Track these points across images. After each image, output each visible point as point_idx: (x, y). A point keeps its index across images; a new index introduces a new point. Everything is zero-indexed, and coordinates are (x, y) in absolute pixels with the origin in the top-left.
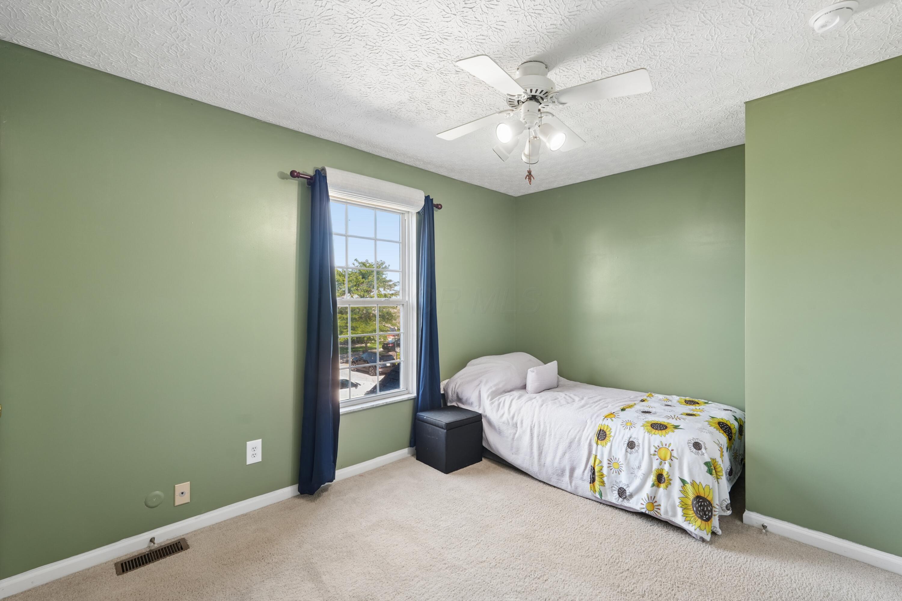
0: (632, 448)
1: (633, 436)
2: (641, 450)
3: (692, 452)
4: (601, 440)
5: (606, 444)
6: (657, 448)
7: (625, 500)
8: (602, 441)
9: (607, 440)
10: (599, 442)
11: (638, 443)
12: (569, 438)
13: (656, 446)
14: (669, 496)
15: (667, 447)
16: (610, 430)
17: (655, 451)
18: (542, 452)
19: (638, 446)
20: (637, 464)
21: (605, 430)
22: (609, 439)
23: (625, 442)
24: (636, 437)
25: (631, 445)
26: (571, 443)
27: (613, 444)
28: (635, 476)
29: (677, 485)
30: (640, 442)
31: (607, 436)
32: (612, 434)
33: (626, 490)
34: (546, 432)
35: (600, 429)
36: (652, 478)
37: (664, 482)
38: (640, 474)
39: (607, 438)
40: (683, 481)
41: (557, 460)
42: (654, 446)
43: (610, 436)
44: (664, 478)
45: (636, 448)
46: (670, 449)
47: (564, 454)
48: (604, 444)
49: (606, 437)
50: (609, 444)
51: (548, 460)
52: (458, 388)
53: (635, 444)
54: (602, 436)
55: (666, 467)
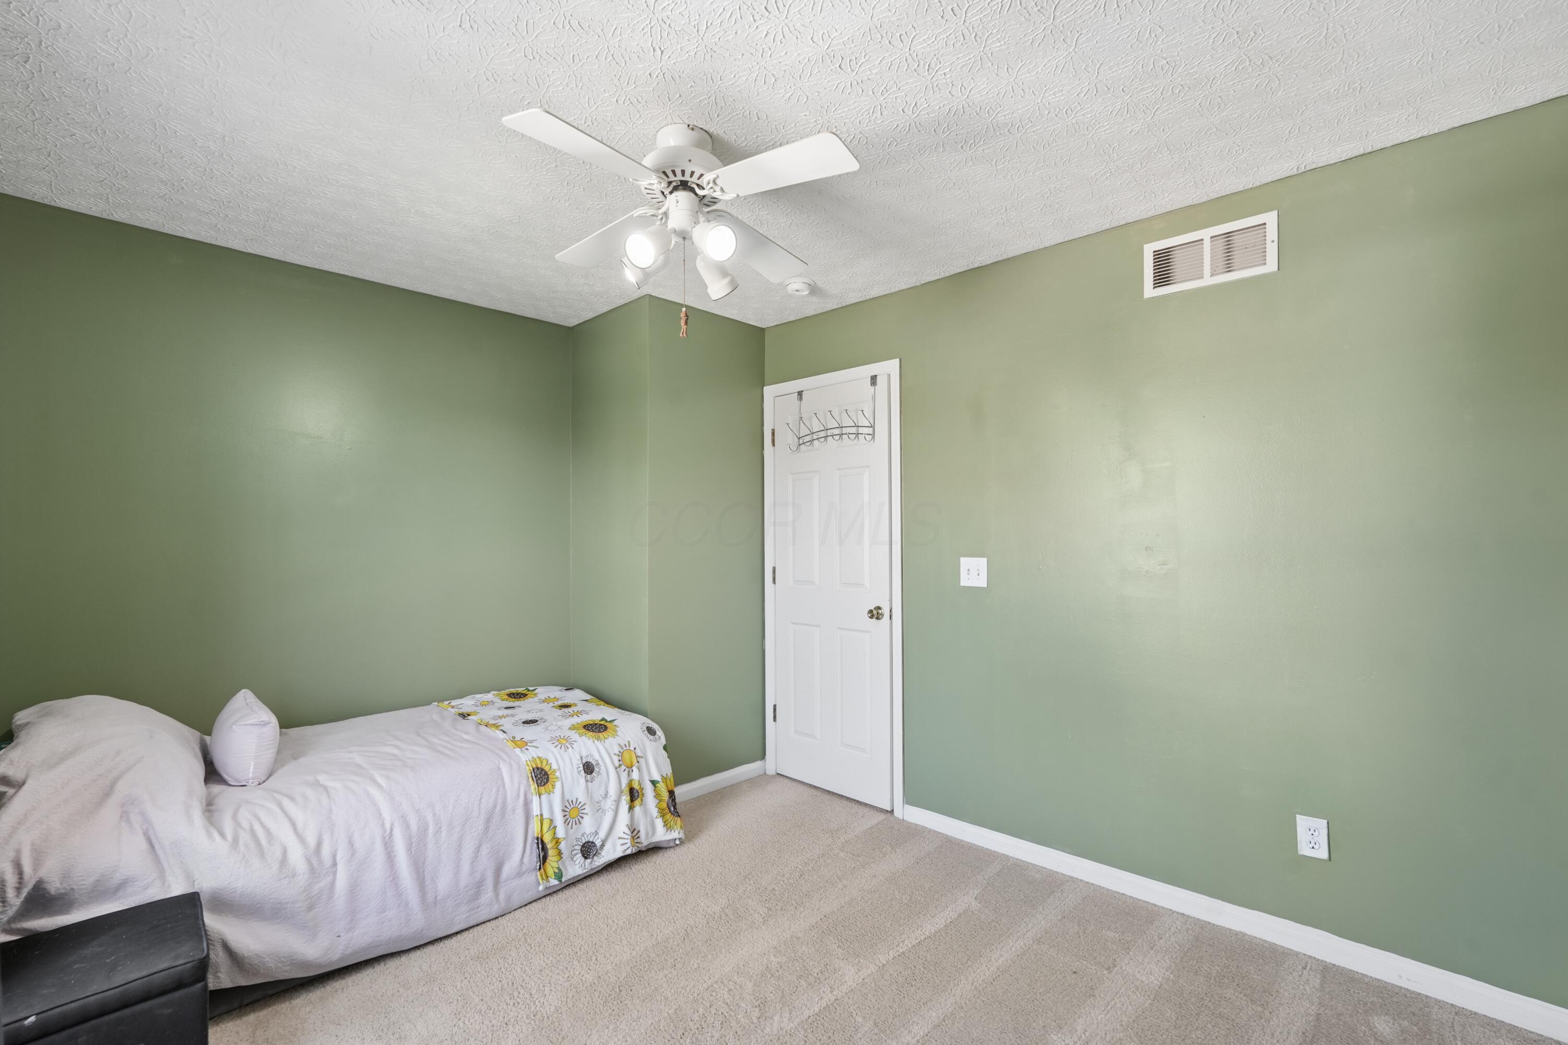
0: (591, 772)
1: (584, 755)
2: (603, 768)
3: (651, 740)
4: (544, 785)
5: (554, 786)
6: (619, 756)
7: (595, 858)
8: (546, 786)
9: (553, 780)
10: (542, 789)
11: (596, 761)
12: (482, 813)
13: (617, 753)
14: (646, 812)
15: (628, 748)
16: (547, 762)
17: (619, 760)
18: (424, 878)
19: (598, 764)
20: (602, 792)
21: (539, 766)
22: (555, 777)
23: (579, 769)
24: (588, 754)
25: (589, 768)
26: (488, 821)
27: (564, 782)
28: (602, 812)
29: (649, 790)
30: (597, 757)
31: (549, 773)
32: (554, 766)
33: (594, 841)
34: (426, 830)
35: (532, 769)
36: (626, 798)
37: (638, 797)
38: (609, 804)
39: (550, 776)
40: (654, 783)
41: (466, 868)
42: (615, 754)
43: (552, 771)
44: (637, 791)
45: (596, 769)
46: (632, 748)
47: (478, 849)
48: (551, 787)
49: (548, 775)
50: (558, 785)
51: (443, 883)
52: (37, 863)
53: (592, 765)
54: (541, 777)
55: (635, 775)
